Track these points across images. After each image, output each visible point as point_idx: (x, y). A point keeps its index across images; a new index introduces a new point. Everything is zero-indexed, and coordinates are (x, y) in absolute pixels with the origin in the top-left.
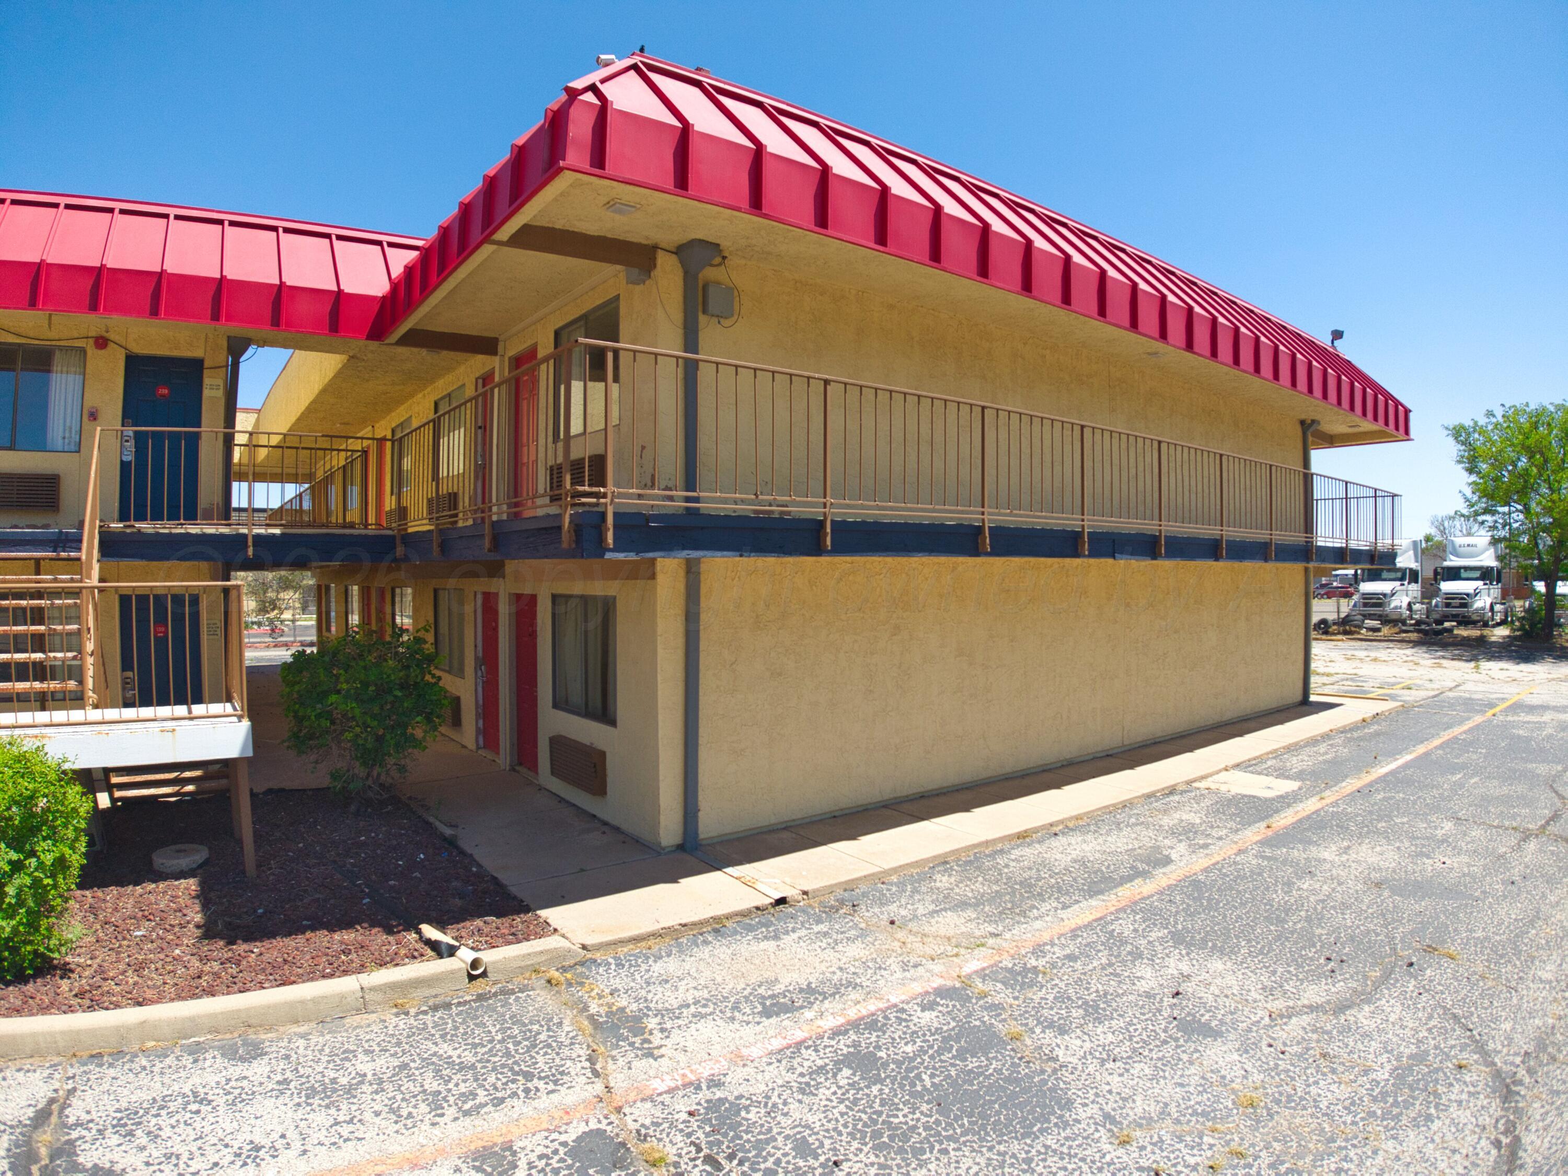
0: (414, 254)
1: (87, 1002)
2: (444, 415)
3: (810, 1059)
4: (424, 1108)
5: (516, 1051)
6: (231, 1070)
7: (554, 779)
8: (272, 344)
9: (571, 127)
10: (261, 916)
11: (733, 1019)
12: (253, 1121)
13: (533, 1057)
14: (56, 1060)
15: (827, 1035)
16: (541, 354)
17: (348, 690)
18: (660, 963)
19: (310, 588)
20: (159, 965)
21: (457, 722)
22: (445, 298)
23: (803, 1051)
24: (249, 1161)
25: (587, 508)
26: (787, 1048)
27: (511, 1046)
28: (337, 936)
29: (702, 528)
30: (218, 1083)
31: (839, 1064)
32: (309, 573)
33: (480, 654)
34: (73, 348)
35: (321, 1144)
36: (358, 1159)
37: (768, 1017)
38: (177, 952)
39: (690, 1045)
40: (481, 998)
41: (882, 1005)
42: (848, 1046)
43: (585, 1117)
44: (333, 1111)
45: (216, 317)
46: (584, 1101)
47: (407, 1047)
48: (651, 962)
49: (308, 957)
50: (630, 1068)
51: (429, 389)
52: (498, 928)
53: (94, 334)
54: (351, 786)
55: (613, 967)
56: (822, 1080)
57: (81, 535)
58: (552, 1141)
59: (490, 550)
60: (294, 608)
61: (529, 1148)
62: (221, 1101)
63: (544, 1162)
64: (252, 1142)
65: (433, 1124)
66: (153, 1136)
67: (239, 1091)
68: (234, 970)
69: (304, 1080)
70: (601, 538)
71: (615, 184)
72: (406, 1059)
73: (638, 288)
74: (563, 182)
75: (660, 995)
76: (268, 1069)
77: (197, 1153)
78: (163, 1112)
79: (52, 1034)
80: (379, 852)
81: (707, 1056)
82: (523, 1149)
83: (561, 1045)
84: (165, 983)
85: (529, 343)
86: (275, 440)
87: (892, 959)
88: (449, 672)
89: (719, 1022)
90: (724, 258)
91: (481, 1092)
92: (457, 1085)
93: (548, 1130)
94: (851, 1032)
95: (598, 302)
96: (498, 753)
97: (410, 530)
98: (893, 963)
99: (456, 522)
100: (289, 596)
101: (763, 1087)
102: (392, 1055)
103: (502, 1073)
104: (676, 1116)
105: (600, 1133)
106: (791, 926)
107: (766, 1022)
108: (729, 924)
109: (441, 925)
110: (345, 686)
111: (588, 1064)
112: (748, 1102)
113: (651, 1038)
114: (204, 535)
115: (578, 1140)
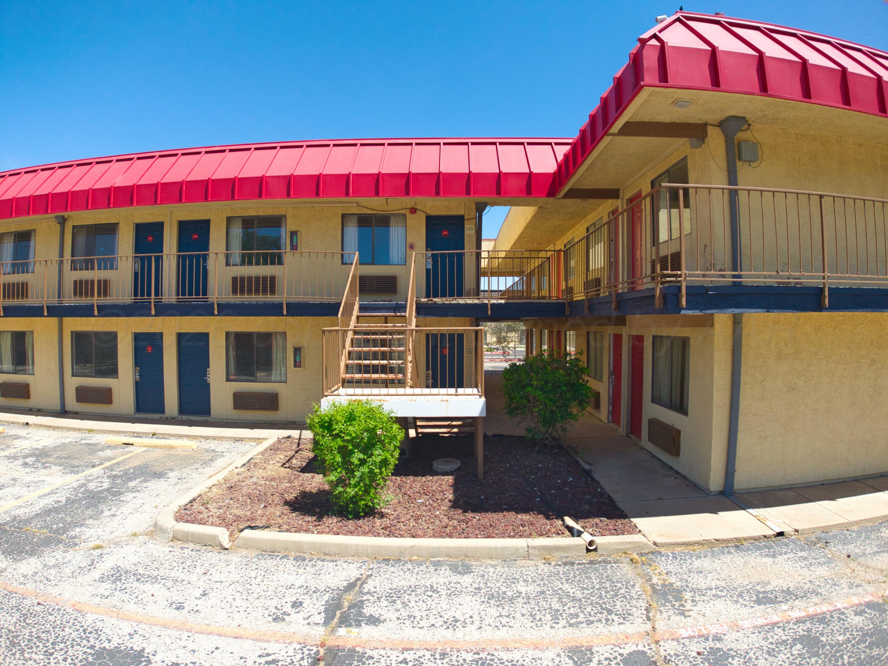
0: (568, 147)
1: (388, 532)
2: (592, 233)
3: (779, 634)
4: (548, 617)
5: (606, 596)
6: (453, 578)
7: (650, 444)
8: (498, 204)
9: (645, 61)
10: (482, 500)
11: (737, 602)
12: (458, 606)
13: (614, 602)
14: (366, 559)
15: (792, 622)
16: (643, 194)
17: (537, 385)
18: (699, 561)
19: (523, 331)
20: (427, 518)
21: (597, 406)
22: (587, 170)
23: (776, 629)
24: (450, 627)
25: (670, 284)
26: (766, 626)
27: (603, 593)
28: (519, 516)
29: (742, 294)
30: (444, 583)
31: (795, 641)
32: (522, 323)
33: (612, 369)
34: (400, 214)
35: (489, 625)
36: (507, 637)
37: (759, 605)
38: (437, 513)
39: (708, 613)
40: (592, 562)
41: (831, 608)
42: (804, 631)
43: (637, 642)
44: (500, 609)
45: (468, 193)
46: (638, 633)
47: (546, 582)
48: (693, 559)
49: (503, 525)
50: (669, 619)
51: (583, 221)
52: (607, 525)
53: (409, 207)
54: (536, 437)
55: (670, 558)
56: (783, 649)
57: (406, 304)
58: (615, 652)
59: (615, 310)
60: (515, 342)
61: (601, 653)
62: (444, 593)
63: (607, 662)
64: (454, 617)
65: (552, 627)
66: (405, 605)
67: (454, 589)
68: (464, 526)
69: (489, 589)
70: (679, 302)
71: (675, 90)
72: (545, 589)
73: (698, 151)
74: (644, 94)
75: (695, 580)
76: (472, 580)
77: (425, 618)
78: (413, 594)
79: (366, 546)
80: (548, 474)
81: (716, 622)
82: (597, 652)
83: (632, 598)
84: (428, 528)
85: (637, 190)
86: (503, 254)
87: (844, 580)
88: (595, 378)
89: (728, 602)
90: (749, 125)
91: (581, 615)
92: (569, 608)
93: (614, 645)
94: (808, 622)
95: (675, 162)
96: (619, 426)
97: (575, 299)
98: (844, 582)
99: (599, 294)
100: (513, 335)
101: (746, 646)
102: (537, 585)
103: (595, 607)
104: (690, 653)
105: (643, 653)
106: (784, 550)
107: (757, 607)
108: (746, 544)
109: (576, 519)
110: (535, 383)
111: (645, 612)
112: (735, 654)
113: (685, 604)
114: (467, 304)
115: (630, 654)
